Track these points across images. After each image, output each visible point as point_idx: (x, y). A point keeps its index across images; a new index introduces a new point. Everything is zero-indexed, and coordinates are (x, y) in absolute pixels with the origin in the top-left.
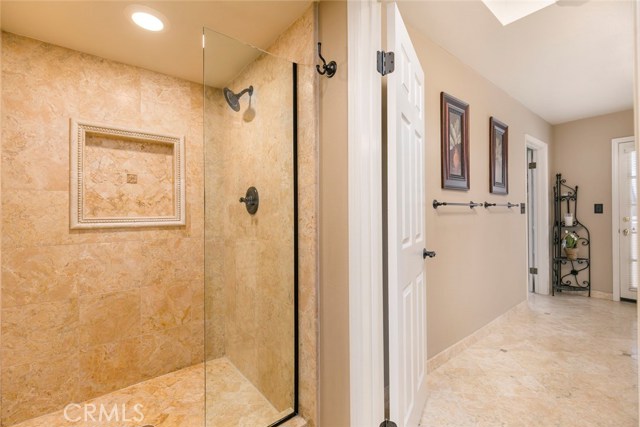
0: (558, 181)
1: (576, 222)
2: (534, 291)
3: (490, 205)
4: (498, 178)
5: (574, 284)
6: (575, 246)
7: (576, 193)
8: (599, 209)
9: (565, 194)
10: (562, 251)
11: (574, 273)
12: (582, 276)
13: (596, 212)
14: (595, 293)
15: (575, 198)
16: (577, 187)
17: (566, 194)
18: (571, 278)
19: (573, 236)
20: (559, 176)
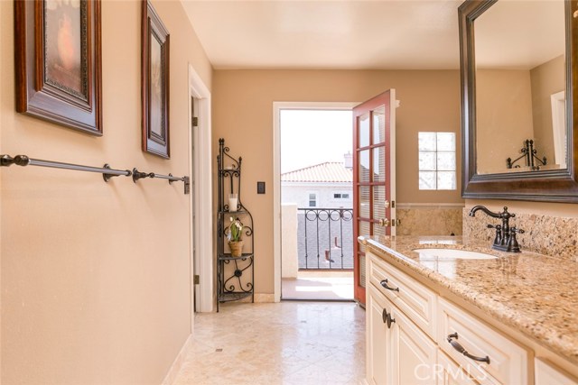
0: (221, 147)
1: (240, 205)
2: (195, 311)
3: (143, 175)
4: (156, 127)
5: (237, 290)
6: (239, 240)
7: (239, 167)
8: (261, 188)
9: (228, 166)
10: (226, 246)
11: (238, 273)
12: (246, 277)
13: (258, 193)
14: (258, 297)
15: (237, 173)
16: (240, 159)
17: (230, 168)
18: (234, 281)
19: (238, 224)
20: (222, 141)
